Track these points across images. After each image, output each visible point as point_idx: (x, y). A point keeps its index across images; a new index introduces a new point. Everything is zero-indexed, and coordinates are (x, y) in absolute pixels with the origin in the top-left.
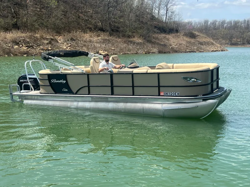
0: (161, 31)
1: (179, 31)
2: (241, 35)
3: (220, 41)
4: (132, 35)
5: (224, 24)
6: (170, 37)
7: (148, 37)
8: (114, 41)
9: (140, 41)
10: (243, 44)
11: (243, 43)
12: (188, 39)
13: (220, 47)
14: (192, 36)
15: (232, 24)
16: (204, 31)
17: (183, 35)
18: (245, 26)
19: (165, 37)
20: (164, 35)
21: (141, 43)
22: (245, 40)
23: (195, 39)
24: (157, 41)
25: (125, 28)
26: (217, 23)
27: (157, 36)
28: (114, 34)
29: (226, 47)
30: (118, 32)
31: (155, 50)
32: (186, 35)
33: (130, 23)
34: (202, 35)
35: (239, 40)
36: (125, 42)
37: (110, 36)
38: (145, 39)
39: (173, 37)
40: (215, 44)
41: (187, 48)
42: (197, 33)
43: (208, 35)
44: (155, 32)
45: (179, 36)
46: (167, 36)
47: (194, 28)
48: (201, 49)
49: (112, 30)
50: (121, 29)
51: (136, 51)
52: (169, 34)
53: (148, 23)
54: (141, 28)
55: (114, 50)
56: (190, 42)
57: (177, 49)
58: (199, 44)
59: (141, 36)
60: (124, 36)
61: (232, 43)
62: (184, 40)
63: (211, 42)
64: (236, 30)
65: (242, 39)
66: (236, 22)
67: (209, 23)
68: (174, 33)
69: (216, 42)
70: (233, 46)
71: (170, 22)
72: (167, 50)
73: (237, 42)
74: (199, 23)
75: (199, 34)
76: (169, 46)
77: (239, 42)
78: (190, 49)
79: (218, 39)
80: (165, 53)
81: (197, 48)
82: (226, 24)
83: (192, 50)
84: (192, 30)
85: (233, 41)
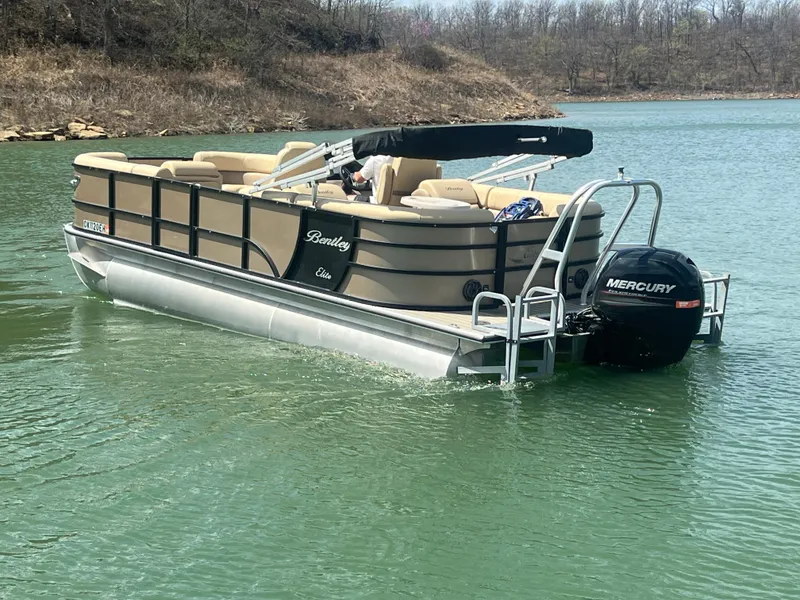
0: (313, 44)
1: (380, 43)
2: (609, 56)
3: (534, 81)
4: (201, 59)
5: (547, 17)
6: (348, 66)
7: (265, 66)
8: (129, 85)
9: (233, 82)
10: (618, 90)
11: (618, 87)
12: (420, 76)
13: (536, 102)
14: (433, 61)
15: (575, 15)
16: (476, 43)
17: (399, 59)
18: (622, 21)
19: (329, 67)
20: (325, 59)
21: (236, 89)
22: (626, 77)
23: (441, 72)
24: (302, 83)
25: (172, 32)
26: (522, 12)
27: (299, 61)
28: (129, 56)
29: (558, 101)
30: (143, 47)
31: (294, 117)
32: (407, 58)
33: (191, 14)
34: (465, 57)
35: (602, 76)
36: (174, 87)
37: (113, 65)
38: (250, 74)
39: (362, 67)
40: (518, 90)
41: (415, 110)
42: (449, 51)
43: (489, 60)
44: (290, 47)
45: (383, 60)
46: (339, 63)
47: (435, 33)
48: (467, 112)
49: (121, 41)
50: (157, 35)
51: (219, 123)
52: (346, 56)
53: (263, 11)
54: (234, 32)
55: (132, 118)
56: (422, 87)
57: (378, 113)
58: (457, 92)
59: (236, 62)
60: (167, 63)
61: (578, 88)
62: (402, 78)
63: (501, 86)
64: (591, 38)
65: (613, 70)
66: (589, 7)
67: (494, 11)
68: (363, 52)
69: (520, 82)
70: (582, 97)
71: (346, 8)
72: (339, 117)
73: (596, 84)
74: (458, 13)
75: (455, 56)
76: (348, 102)
77: (604, 82)
78: (427, 113)
79: (527, 73)
80: (332, 128)
81: (452, 109)
82: (554, 14)
83: (435, 116)
84: (431, 38)
85: (580, 80)
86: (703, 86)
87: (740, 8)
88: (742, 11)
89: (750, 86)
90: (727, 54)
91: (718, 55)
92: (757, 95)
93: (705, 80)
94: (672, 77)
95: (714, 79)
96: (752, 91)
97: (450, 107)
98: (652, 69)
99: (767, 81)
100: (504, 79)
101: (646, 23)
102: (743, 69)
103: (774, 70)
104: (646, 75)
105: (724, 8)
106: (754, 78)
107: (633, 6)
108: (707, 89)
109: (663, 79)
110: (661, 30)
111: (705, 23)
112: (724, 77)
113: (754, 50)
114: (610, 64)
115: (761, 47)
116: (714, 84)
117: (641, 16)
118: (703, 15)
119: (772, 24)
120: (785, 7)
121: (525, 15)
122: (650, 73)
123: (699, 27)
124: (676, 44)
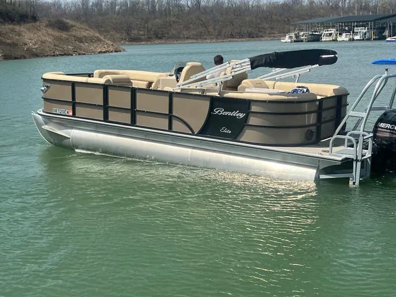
0: (4, 19)
1: (37, 19)
2: (144, 24)
3: (111, 35)
5: (115, 6)
6: (22, 29)
10: (149, 39)
12: (57, 33)
13: (112, 45)
14: (62, 26)
15: (127, 5)
16: (83, 19)
17: (47, 26)
18: (149, 9)
19: (12, 30)
20: (11, 26)
22: (152, 33)
23: (67, 31)
26: (104, 4)
29: (122, 44)
32: (51, 25)
34: (78, 25)
35: (142, 33)
39: (29, 29)
40: (103, 39)
41: (56, 49)
42: (70, 22)
43: (90, 26)
45: (40, 27)
46: (17, 28)
47: (64, 13)
48: (81, 50)
52: (20, 25)
56: (59, 39)
57: (39, 51)
58: (76, 40)
61: (131, 38)
62: (49, 34)
63: (96, 37)
64: (135, 16)
65: (146, 30)
66: (133, 2)
67: (91, 4)
68: (29, 23)
69: (105, 36)
70: (133, 43)
71: (19, 2)
72: (18, 53)
73: (140, 37)
74: (74, 5)
75: (74, 24)
76: (23, 46)
77: (143, 35)
78: (61, 51)
79: (108, 31)
80: (16, 58)
81: (74, 49)
82: (118, 5)
83: (66, 52)
84: (61, 16)
85: (132, 35)
86: (185, 37)
87: (199, 3)
89: (206, 37)
90: (195, 23)
91: (191, 23)
92: (209, 41)
93: (186, 34)
94: (173, 34)
95: (190, 34)
96: (206, 39)
97: (73, 48)
98: (163, 30)
99: (212, 35)
100: (97, 35)
101: (159, 9)
102: (201, 29)
103: (215, 30)
104: (161, 32)
105: (192, 2)
106: (207, 33)
107: (153, 1)
108: (187, 38)
109: (168, 34)
110: (166, 12)
111: (185, 9)
112: (194, 33)
113: (206, 21)
114: (145, 27)
115: (209, 20)
116: (190, 36)
117: (157, 7)
118: (183, 5)
119: (213, 9)
120: (217, 2)
121: (105, 5)
122: (163, 31)
123: (182, 11)
124: (173, 19)
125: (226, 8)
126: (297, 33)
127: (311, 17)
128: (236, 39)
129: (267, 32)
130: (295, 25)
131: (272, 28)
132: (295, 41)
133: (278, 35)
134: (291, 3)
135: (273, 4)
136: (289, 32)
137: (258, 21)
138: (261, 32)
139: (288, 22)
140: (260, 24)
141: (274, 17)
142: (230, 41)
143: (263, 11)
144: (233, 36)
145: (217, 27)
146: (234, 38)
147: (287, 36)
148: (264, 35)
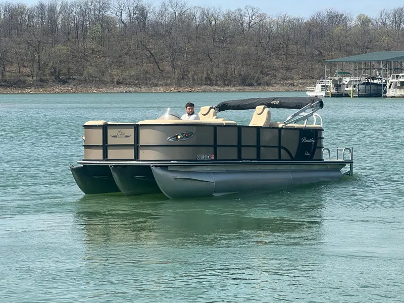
2: (32, 53)
10: (42, 84)
11: (41, 81)
18: (42, 24)
22: (47, 71)
35: (27, 70)
61: (6, 81)
64: (15, 37)
65: (36, 66)
66: (12, 10)
70: (8, 90)
73: (22, 78)
77: (28, 76)
85: (7, 74)
86: (115, 80)
87: (144, 15)
88: (145, 18)
89: (155, 81)
90: (135, 54)
91: (127, 54)
92: (161, 89)
93: (117, 75)
94: (89, 73)
95: (125, 75)
96: (156, 85)
98: (71, 66)
99: (169, 77)
101: (64, 26)
102: (148, 67)
103: (174, 68)
104: (65, 71)
105: (130, 14)
106: (157, 75)
108: (119, 83)
109: (81, 75)
110: (77, 32)
111: (115, 27)
112: (133, 73)
113: (157, 50)
114: (33, 60)
115: (163, 48)
116: (124, 79)
117: (59, 20)
118: (113, 19)
119: (171, 29)
120: (181, 15)
122: (69, 69)
123: (109, 30)
124: (91, 45)
125: (197, 27)
126: (337, 79)
127: (365, 49)
128: (216, 88)
129: (279, 75)
130: (334, 65)
131: (288, 69)
132: (333, 96)
133: (301, 81)
134: (326, 21)
135: (290, 21)
136: (321, 76)
137: (261, 54)
138: (268, 75)
139: (320, 58)
140: (264, 59)
141: (291, 47)
142: (205, 91)
143: (270, 35)
144: (210, 80)
145: (179, 63)
146: (211, 84)
147: (319, 86)
148: (273, 81)
